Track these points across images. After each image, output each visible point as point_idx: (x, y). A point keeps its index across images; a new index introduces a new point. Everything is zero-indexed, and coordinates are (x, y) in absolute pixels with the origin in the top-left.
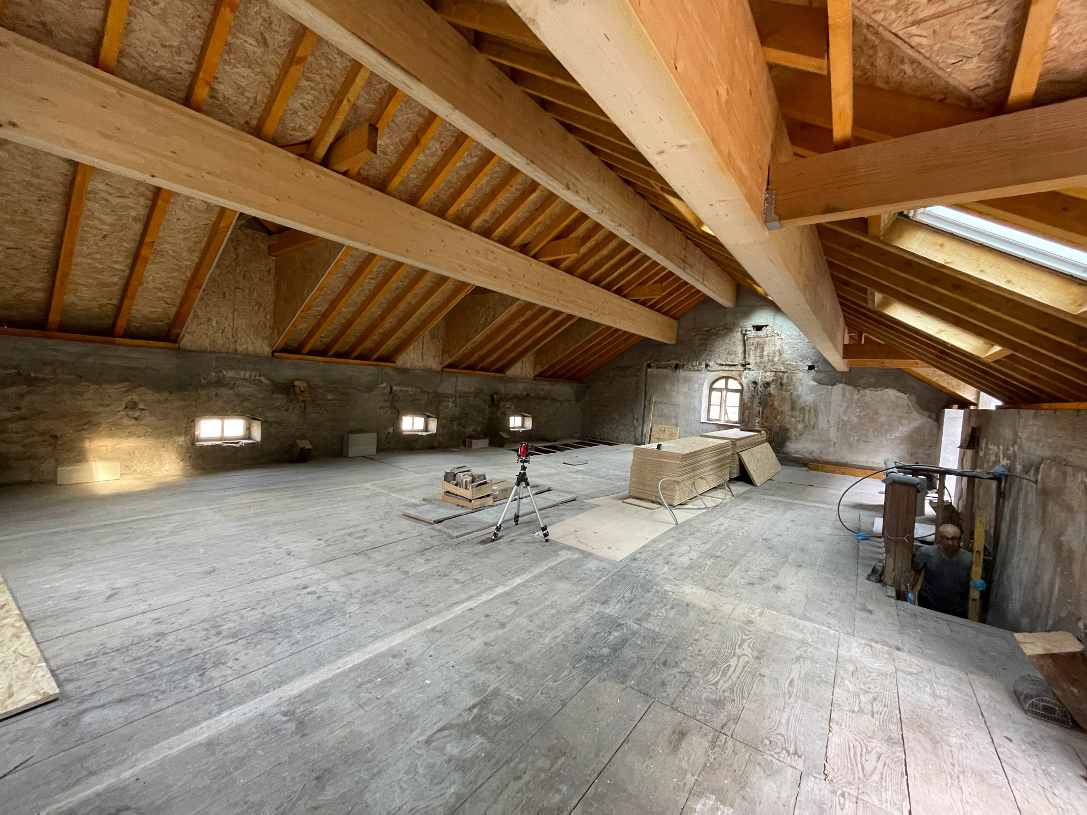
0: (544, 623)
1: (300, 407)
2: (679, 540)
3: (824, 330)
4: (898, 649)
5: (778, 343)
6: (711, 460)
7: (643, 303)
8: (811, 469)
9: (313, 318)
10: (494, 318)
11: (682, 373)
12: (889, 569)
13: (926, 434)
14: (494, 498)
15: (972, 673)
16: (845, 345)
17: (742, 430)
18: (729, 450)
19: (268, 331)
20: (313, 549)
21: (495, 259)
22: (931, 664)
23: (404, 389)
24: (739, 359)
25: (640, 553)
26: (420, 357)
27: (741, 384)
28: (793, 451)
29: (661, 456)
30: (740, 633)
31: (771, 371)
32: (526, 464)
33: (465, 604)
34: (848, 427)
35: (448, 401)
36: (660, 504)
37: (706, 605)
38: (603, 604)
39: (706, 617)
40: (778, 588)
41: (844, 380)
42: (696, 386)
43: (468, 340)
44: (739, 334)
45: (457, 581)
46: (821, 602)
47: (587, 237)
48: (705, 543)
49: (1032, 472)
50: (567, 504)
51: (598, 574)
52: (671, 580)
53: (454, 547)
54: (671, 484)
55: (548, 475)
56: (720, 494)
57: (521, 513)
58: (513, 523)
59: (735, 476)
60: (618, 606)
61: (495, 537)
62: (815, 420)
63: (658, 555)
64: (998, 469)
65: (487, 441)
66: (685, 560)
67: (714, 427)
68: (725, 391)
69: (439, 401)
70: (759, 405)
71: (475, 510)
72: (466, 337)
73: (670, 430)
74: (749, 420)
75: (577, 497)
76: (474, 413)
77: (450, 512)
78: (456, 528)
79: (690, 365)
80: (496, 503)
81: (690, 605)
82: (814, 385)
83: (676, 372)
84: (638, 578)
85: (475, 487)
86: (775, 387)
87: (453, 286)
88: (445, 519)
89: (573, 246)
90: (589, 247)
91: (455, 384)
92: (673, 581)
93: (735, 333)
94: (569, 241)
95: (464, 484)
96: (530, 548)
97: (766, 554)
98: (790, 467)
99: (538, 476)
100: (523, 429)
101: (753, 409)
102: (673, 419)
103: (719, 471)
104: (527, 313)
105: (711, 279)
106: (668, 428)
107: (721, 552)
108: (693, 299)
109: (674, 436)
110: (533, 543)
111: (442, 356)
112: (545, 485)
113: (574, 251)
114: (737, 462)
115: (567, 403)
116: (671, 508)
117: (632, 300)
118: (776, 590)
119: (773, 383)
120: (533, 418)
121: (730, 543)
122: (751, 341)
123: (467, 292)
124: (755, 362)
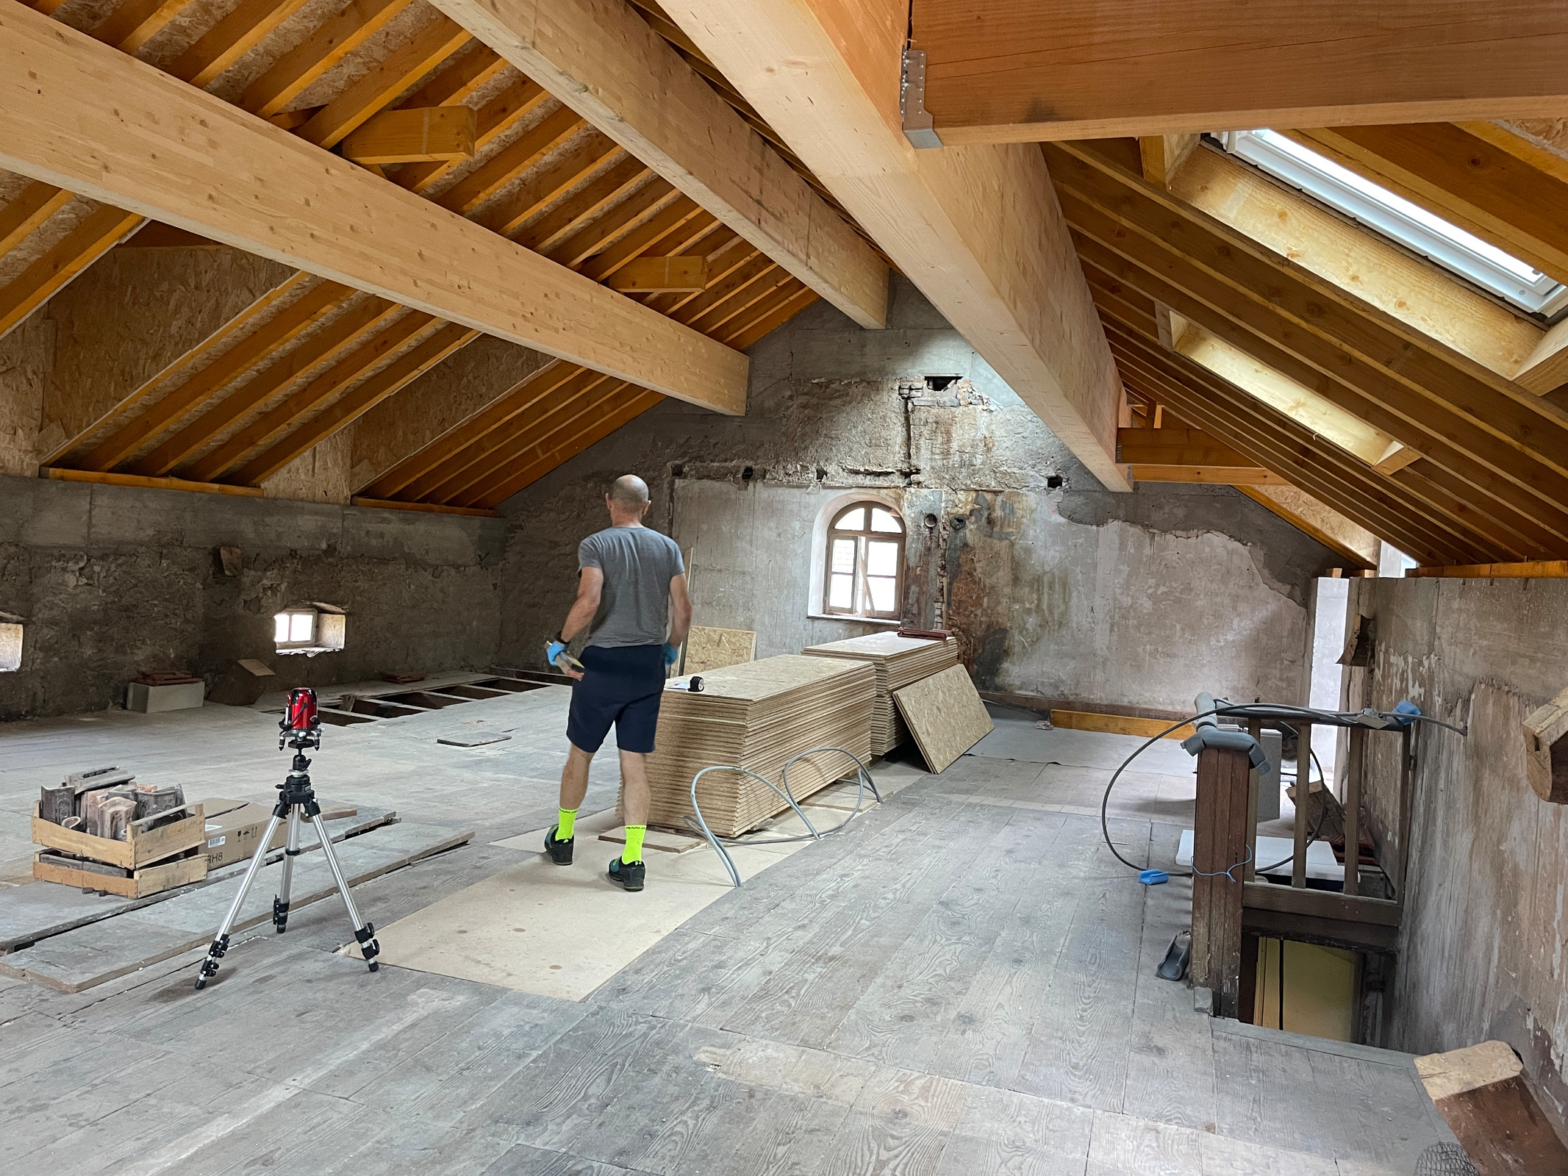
2: (739, 928)
3: (1066, 396)
4: (1210, 1128)
5: (983, 419)
6: (825, 713)
7: (659, 305)
8: (1055, 723)
10: (216, 319)
11: (759, 491)
12: (1199, 947)
13: (1285, 634)
14: (210, 860)
15: (1345, 1157)
16: (1119, 430)
17: (902, 634)
18: (868, 686)
21: (212, 144)
22: (1270, 1151)
24: (894, 460)
25: (637, 972)
27: (900, 520)
28: (1017, 683)
29: (698, 709)
30: (874, 1145)
31: (968, 490)
32: (305, 752)
34: (1132, 622)
35: (64, 570)
36: (698, 835)
37: (796, 1088)
38: (528, 1124)
39: (797, 1120)
40: (967, 1020)
41: (1122, 513)
42: (797, 525)
43: (129, 380)
44: (895, 395)
45: (75, 1122)
46: (1058, 1042)
47: (496, 109)
48: (803, 927)
49: (1458, 711)
50: (440, 857)
51: (518, 1045)
52: (715, 1034)
53: (68, 1019)
54: (727, 781)
55: (390, 778)
56: (847, 798)
57: (293, 897)
58: (270, 926)
59: (885, 749)
60: (567, 1126)
61: (210, 974)
62: (1062, 607)
63: (686, 970)
64: (1405, 707)
65: (200, 688)
66: (752, 977)
67: (840, 628)
68: (863, 539)
69: (30, 570)
70: (942, 573)
71: (147, 901)
72: (123, 375)
73: (733, 640)
74: (919, 608)
75: (472, 835)
76: (155, 605)
77: (60, 914)
78: (79, 959)
79: (782, 472)
80: (214, 875)
81: (757, 1094)
82: (1059, 524)
83: (746, 488)
84: (628, 1041)
85: (144, 829)
86: (978, 529)
87: (73, 216)
88: (41, 937)
89: (456, 131)
90: (503, 137)
91: (85, 518)
92: (718, 1036)
93: (885, 393)
94: (442, 116)
95: (108, 824)
96: (319, 996)
97: (944, 940)
98: (1010, 722)
99: (358, 784)
100: (318, 650)
101: (927, 582)
102: (741, 610)
103: (846, 741)
104: (323, 310)
105: (826, 254)
106: (728, 633)
107: (841, 945)
108: (787, 301)
109: (742, 656)
110: (330, 981)
111: (41, 430)
112: (376, 809)
113: (458, 145)
114: (890, 715)
115: (453, 572)
116: (722, 844)
117: (627, 295)
118: (963, 1027)
119: (973, 519)
120: (348, 615)
121: (863, 921)
122: (923, 416)
123: (121, 238)
124: (933, 468)
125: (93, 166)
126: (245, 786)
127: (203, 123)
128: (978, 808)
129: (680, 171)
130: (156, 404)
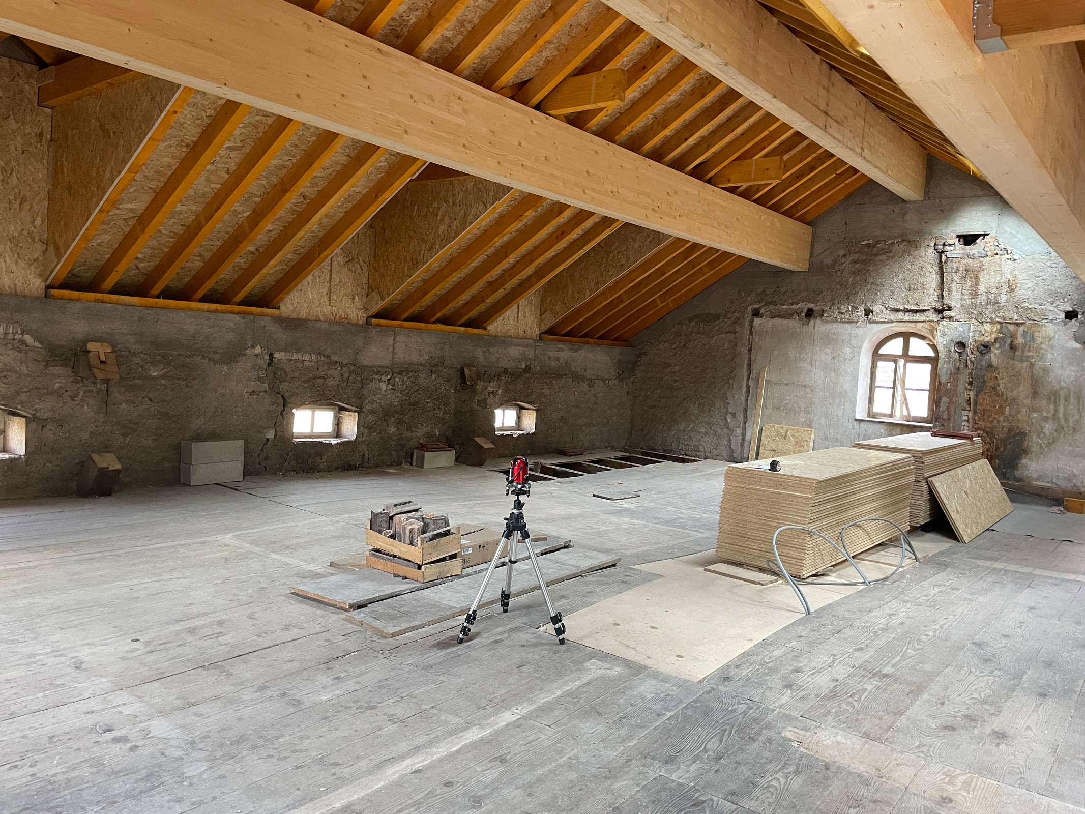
0: (555, 797)
1: (99, 391)
2: (811, 644)
5: (1007, 266)
6: (873, 492)
7: (746, 194)
8: (1068, 509)
9: (121, 223)
10: (464, 224)
11: (818, 326)
14: (463, 562)
17: (935, 434)
18: (908, 473)
19: (39, 247)
20: (123, 659)
21: (465, 111)
23: (295, 356)
24: (930, 299)
25: (737, 667)
26: (326, 298)
27: (934, 347)
28: (1035, 475)
29: (778, 485)
31: (993, 322)
32: (521, 497)
33: (408, 761)
35: (380, 380)
36: (775, 574)
37: (862, 768)
38: (667, 762)
39: (863, 791)
40: (1001, 736)
42: (848, 350)
43: (416, 264)
44: (931, 250)
45: (392, 719)
47: (640, 68)
48: (861, 649)
50: (601, 572)
51: (657, 707)
52: (796, 719)
53: (387, 653)
54: (798, 537)
55: (566, 518)
56: (891, 556)
57: (513, 590)
58: (499, 607)
59: (921, 522)
60: (693, 768)
61: (466, 634)
62: (1077, 416)
63: (772, 671)
65: (453, 454)
66: (823, 682)
67: (882, 429)
68: (902, 361)
69: (362, 380)
70: (969, 387)
71: (428, 584)
72: (412, 261)
73: (796, 435)
74: (949, 414)
75: (619, 560)
76: (428, 402)
77: (381, 589)
78: (392, 618)
79: (836, 312)
80: (466, 571)
81: (831, 767)
82: (1076, 349)
83: (808, 324)
84: (733, 715)
85: (428, 540)
86: (1001, 353)
87: (385, 163)
88: (371, 602)
89: (613, 86)
90: (642, 87)
91: (391, 349)
92: (799, 721)
93: (922, 249)
94: (604, 77)
95: (408, 535)
96: (530, 656)
97: (978, 672)
98: (1027, 506)
99: (546, 520)
100: (519, 432)
101: (956, 394)
102: (802, 413)
103: (890, 513)
104: (526, 214)
105: (877, 146)
106: (793, 430)
107: (892, 667)
108: (843, 185)
109: (803, 446)
110: (536, 647)
111: (367, 296)
112: (559, 537)
113: (614, 96)
114: (926, 496)
115: (601, 384)
116: (796, 582)
117: (723, 188)
118: (997, 741)
119: (997, 345)
120: (537, 411)
121: (909, 651)
122: (955, 265)
123: (412, 175)
124: (962, 306)
125: (398, 132)
126: (479, 516)
127: (460, 98)
128: (1002, 572)
129: (767, 96)
130: (430, 278)
